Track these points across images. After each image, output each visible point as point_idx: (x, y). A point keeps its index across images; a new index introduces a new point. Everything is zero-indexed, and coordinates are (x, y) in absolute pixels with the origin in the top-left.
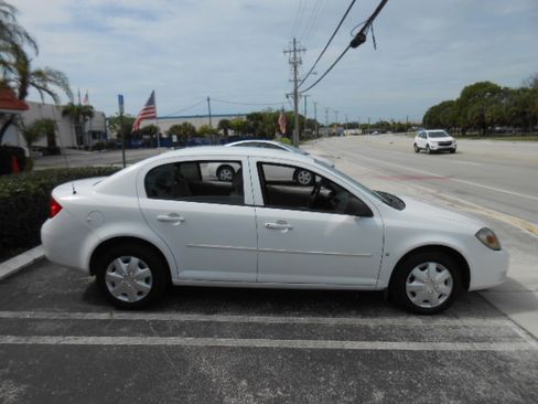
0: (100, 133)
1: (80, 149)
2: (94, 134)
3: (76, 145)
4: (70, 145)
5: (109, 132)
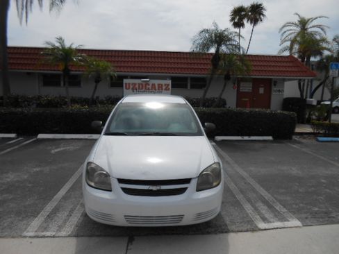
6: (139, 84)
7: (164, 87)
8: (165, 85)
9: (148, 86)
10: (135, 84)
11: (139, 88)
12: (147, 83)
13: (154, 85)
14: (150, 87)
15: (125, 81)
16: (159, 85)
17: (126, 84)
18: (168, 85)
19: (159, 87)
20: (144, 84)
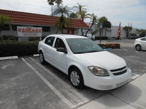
0: (134, 34)
1: (126, 39)
2: (132, 35)
3: (126, 37)
4: (124, 37)
5: (137, 34)
6: (26, 29)
7: (39, 31)
8: (39, 30)
9: (30, 31)
10: (24, 29)
11: (26, 31)
12: (30, 29)
13: (33, 30)
14: (32, 31)
15: (18, 27)
16: (36, 30)
17: (19, 29)
18: (40, 30)
19: (36, 31)
20: (28, 29)
